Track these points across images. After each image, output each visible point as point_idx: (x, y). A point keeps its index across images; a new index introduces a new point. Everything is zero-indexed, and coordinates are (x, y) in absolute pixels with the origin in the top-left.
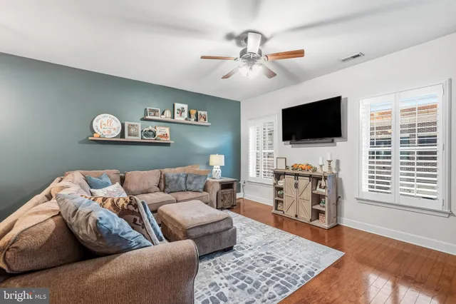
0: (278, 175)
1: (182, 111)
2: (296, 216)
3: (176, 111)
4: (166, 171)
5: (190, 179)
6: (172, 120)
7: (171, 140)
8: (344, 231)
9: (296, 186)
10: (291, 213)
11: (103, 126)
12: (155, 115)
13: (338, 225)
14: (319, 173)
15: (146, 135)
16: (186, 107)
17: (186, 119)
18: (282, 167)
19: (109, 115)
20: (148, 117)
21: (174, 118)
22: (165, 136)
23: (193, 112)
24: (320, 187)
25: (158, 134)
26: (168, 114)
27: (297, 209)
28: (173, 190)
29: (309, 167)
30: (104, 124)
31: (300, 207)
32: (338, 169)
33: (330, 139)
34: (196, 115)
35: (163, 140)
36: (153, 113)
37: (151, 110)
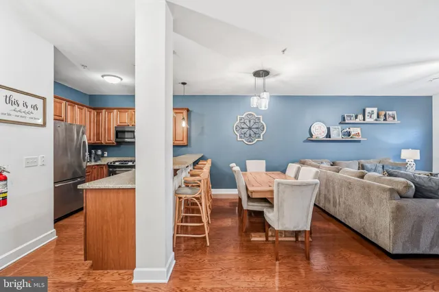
1: (372, 113)
3: (367, 114)
4: (363, 161)
6: (364, 122)
7: (362, 137)
11: (317, 131)
12: (351, 119)
15: (344, 135)
16: (375, 110)
17: (376, 120)
19: (319, 123)
20: (347, 121)
21: (364, 120)
22: (357, 134)
23: (383, 113)
25: (353, 133)
26: (360, 117)
30: (317, 129)
34: (385, 115)
35: (356, 138)
36: (349, 118)
37: (348, 116)
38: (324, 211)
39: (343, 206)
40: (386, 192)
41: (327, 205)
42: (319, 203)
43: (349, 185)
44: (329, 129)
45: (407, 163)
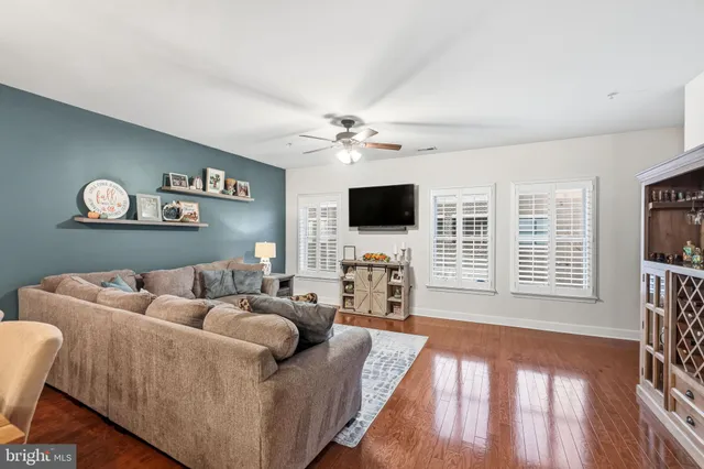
0: (346, 267)
1: (217, 179)
2: (370, 312)
3: (209, 180)
4: (202, 267)
5: (239, 277)
6: (204, 193)
7: (201, 222)
8: (416, 322)
9: (370, 278)
10: (363, 310)
11: (101, 200)
12: (181, 185)
13: (410, 316)
14: (394, 261)
15: (167, 215)
16: (222, 174)
17: (223, 192)
18: (350, 257)
19: (109, 182)
20: (173, 187)
21: (204, 189)
22: (193, 216)
23: (232, 182)
24: (395, 278)
25: (184, 213)
26: (198, 183)
27: (371, 303)
28: (217, 295)
29: (383, 257)
30: (103, 197)
31: (375, 302)
32: (410, 258)
33: (402, 227)
34: (235, 186)
35: (192, 222)
36: (177, 182)
37: (175, 177)
38: (106, 420)
39: (152, 403)
40: (253, 362)
41: (113, 404)
42: (93, 400)
43: (168, 349)
44: (133, 200)
45: (263, 265)
